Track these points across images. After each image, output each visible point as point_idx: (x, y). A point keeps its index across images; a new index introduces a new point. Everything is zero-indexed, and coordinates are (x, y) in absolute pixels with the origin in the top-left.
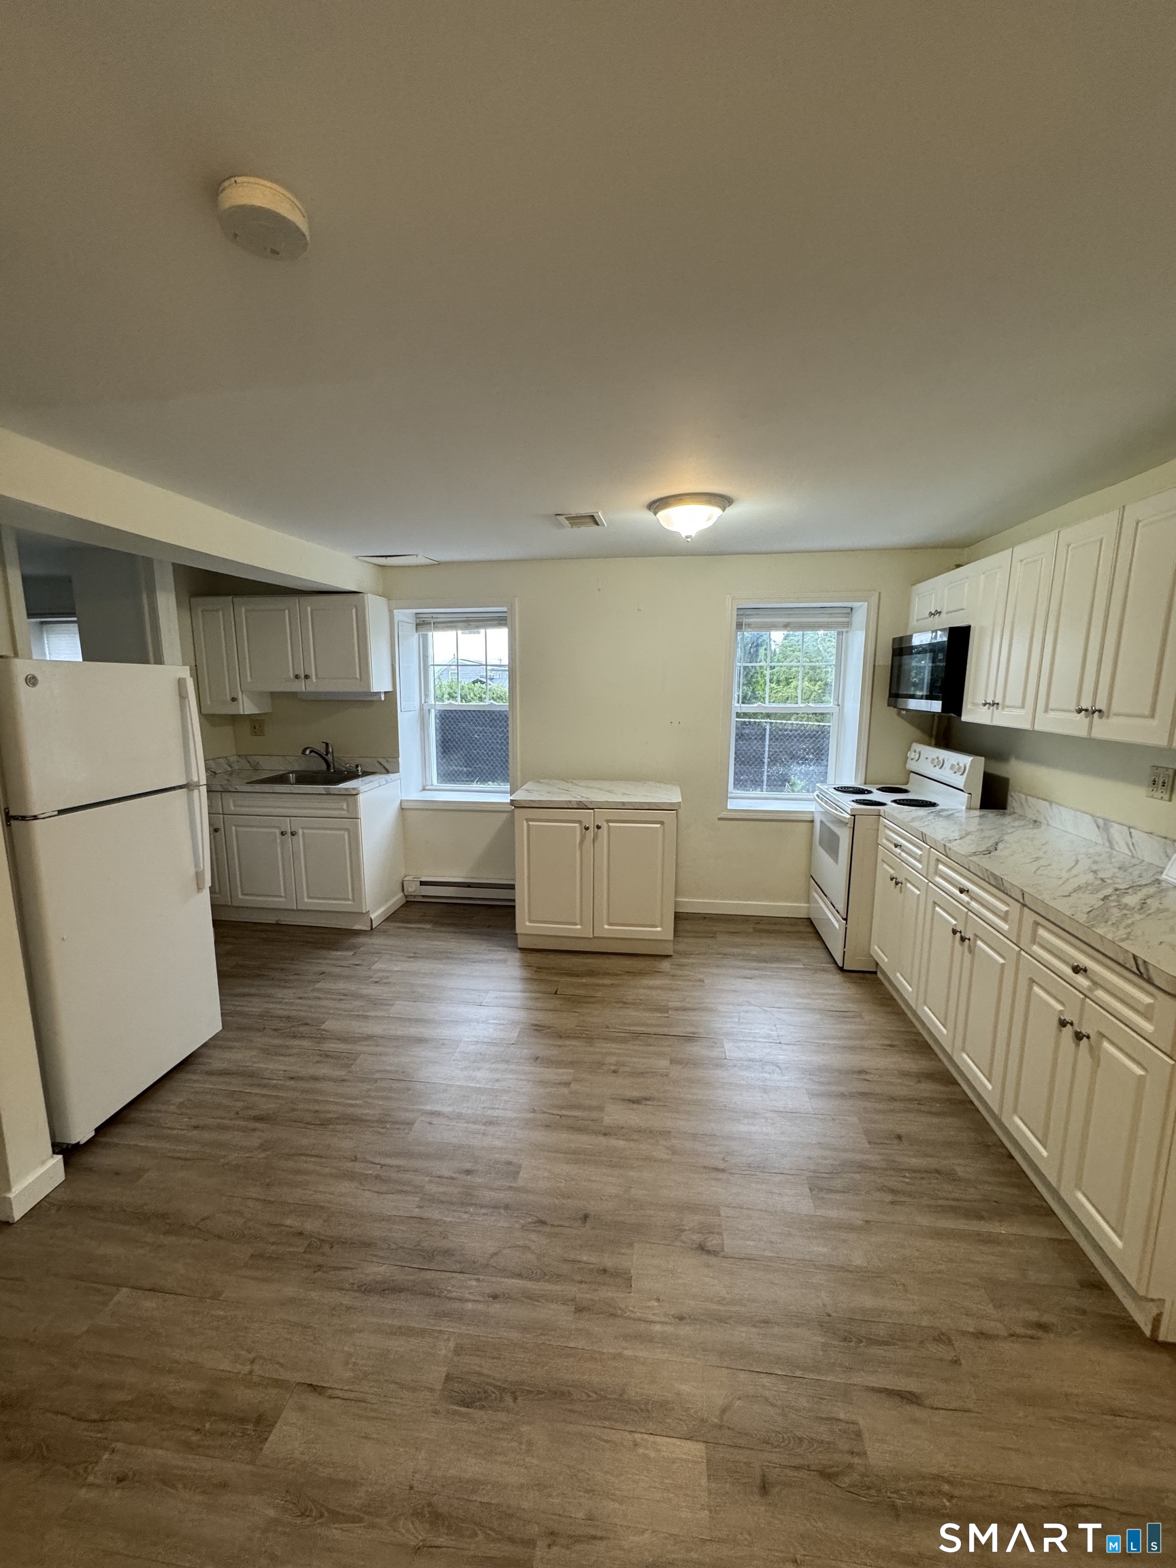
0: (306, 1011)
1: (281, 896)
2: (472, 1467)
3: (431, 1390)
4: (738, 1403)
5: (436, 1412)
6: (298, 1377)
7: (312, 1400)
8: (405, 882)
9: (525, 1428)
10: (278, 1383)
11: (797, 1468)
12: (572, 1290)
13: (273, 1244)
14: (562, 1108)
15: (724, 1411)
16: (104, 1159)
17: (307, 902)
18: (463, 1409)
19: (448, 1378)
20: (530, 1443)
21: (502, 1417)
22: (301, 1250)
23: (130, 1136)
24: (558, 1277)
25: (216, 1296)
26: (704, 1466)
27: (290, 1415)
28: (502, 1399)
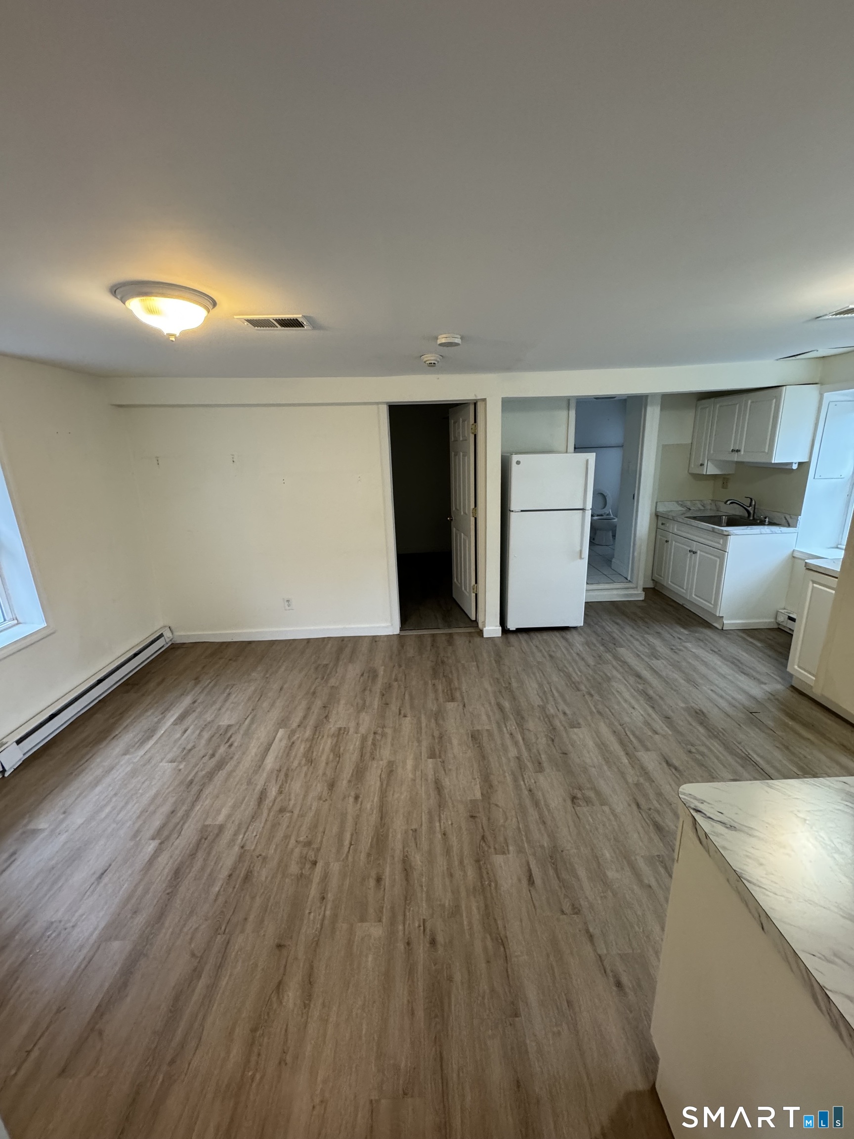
0: (624, 640)
1: (683, 589)
2: (455, 742)
3: (473, 728)
4: (501, 810)
5: (467, 730)
6: (466, 701)
7: (461, 706)
8: (779, 613)
9: (470, 751)
10: (463, 698)
11: (483, 828)
12: (525, 754)
13: (504, 680)
14: (634, 734)
15: (497, 805)
16: (512, 638)
17: (693, 597)
18: (470, 736)
19: (478, 730)
20: (466, 753)
21: (471, 745)
22: (504, 686)
23: (523, 637)
24: (529, 750)
25: (482, 677)
26: (474, 798)
27: (456, 704)
28: (476, 743)
